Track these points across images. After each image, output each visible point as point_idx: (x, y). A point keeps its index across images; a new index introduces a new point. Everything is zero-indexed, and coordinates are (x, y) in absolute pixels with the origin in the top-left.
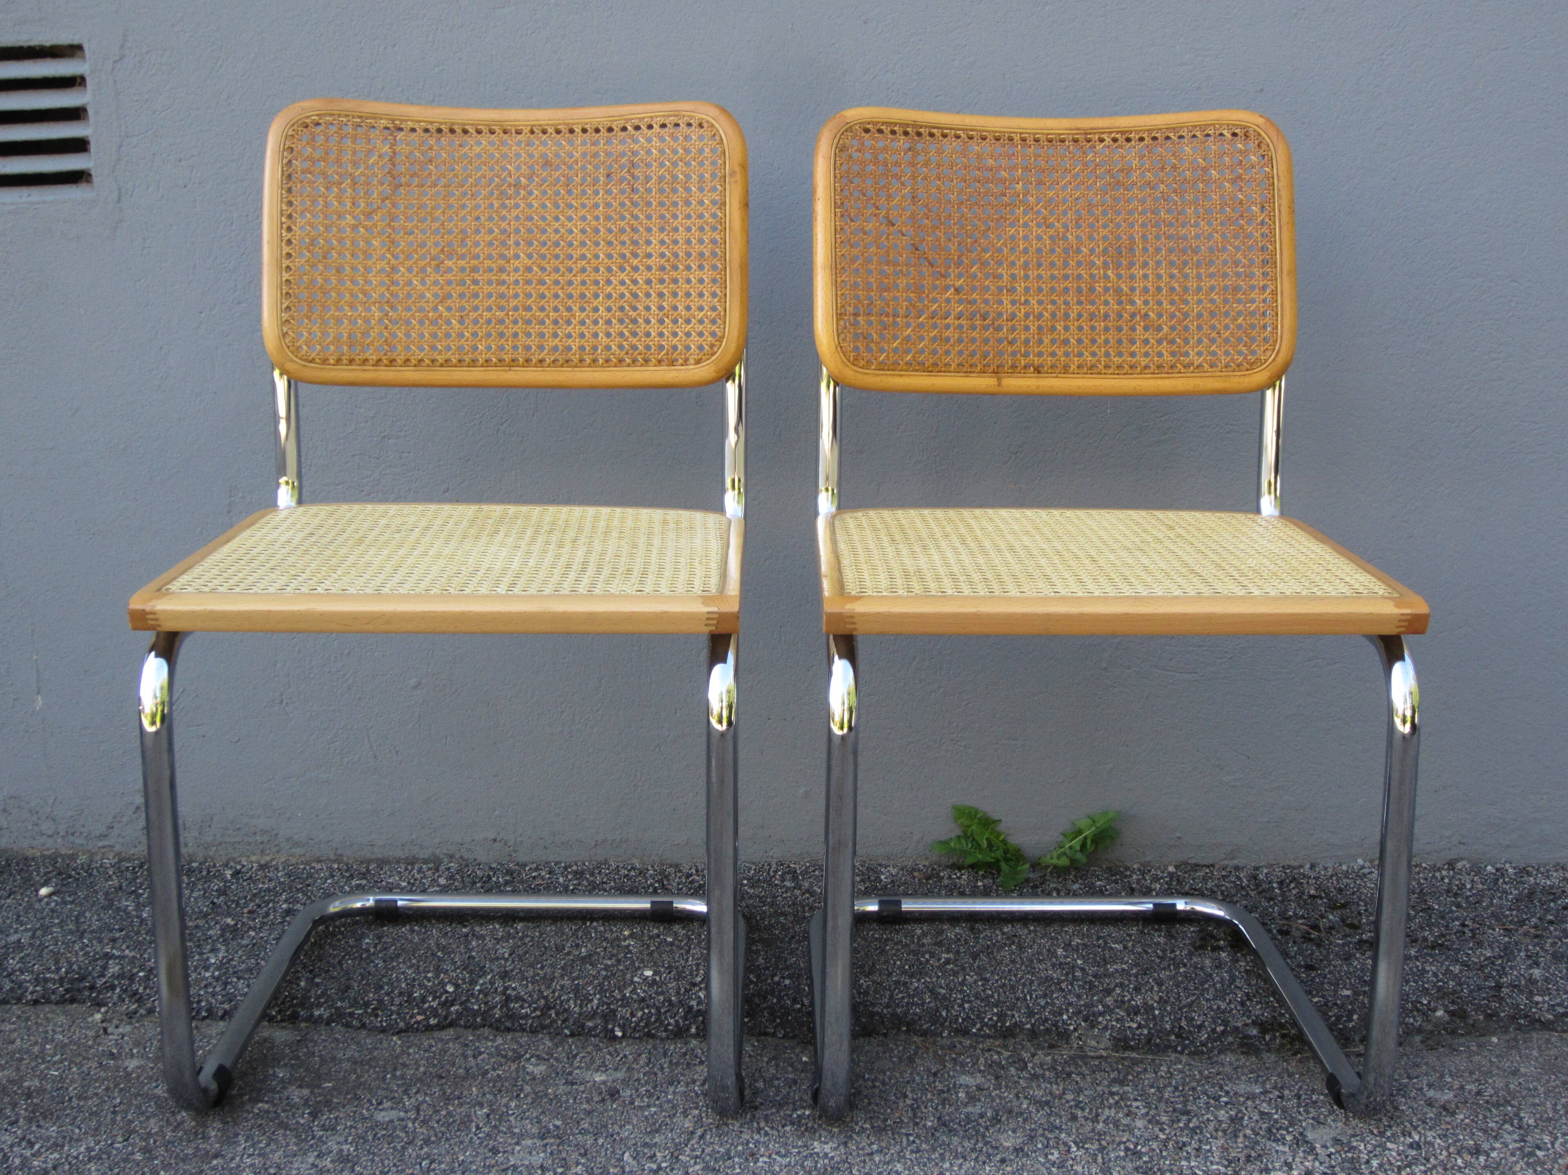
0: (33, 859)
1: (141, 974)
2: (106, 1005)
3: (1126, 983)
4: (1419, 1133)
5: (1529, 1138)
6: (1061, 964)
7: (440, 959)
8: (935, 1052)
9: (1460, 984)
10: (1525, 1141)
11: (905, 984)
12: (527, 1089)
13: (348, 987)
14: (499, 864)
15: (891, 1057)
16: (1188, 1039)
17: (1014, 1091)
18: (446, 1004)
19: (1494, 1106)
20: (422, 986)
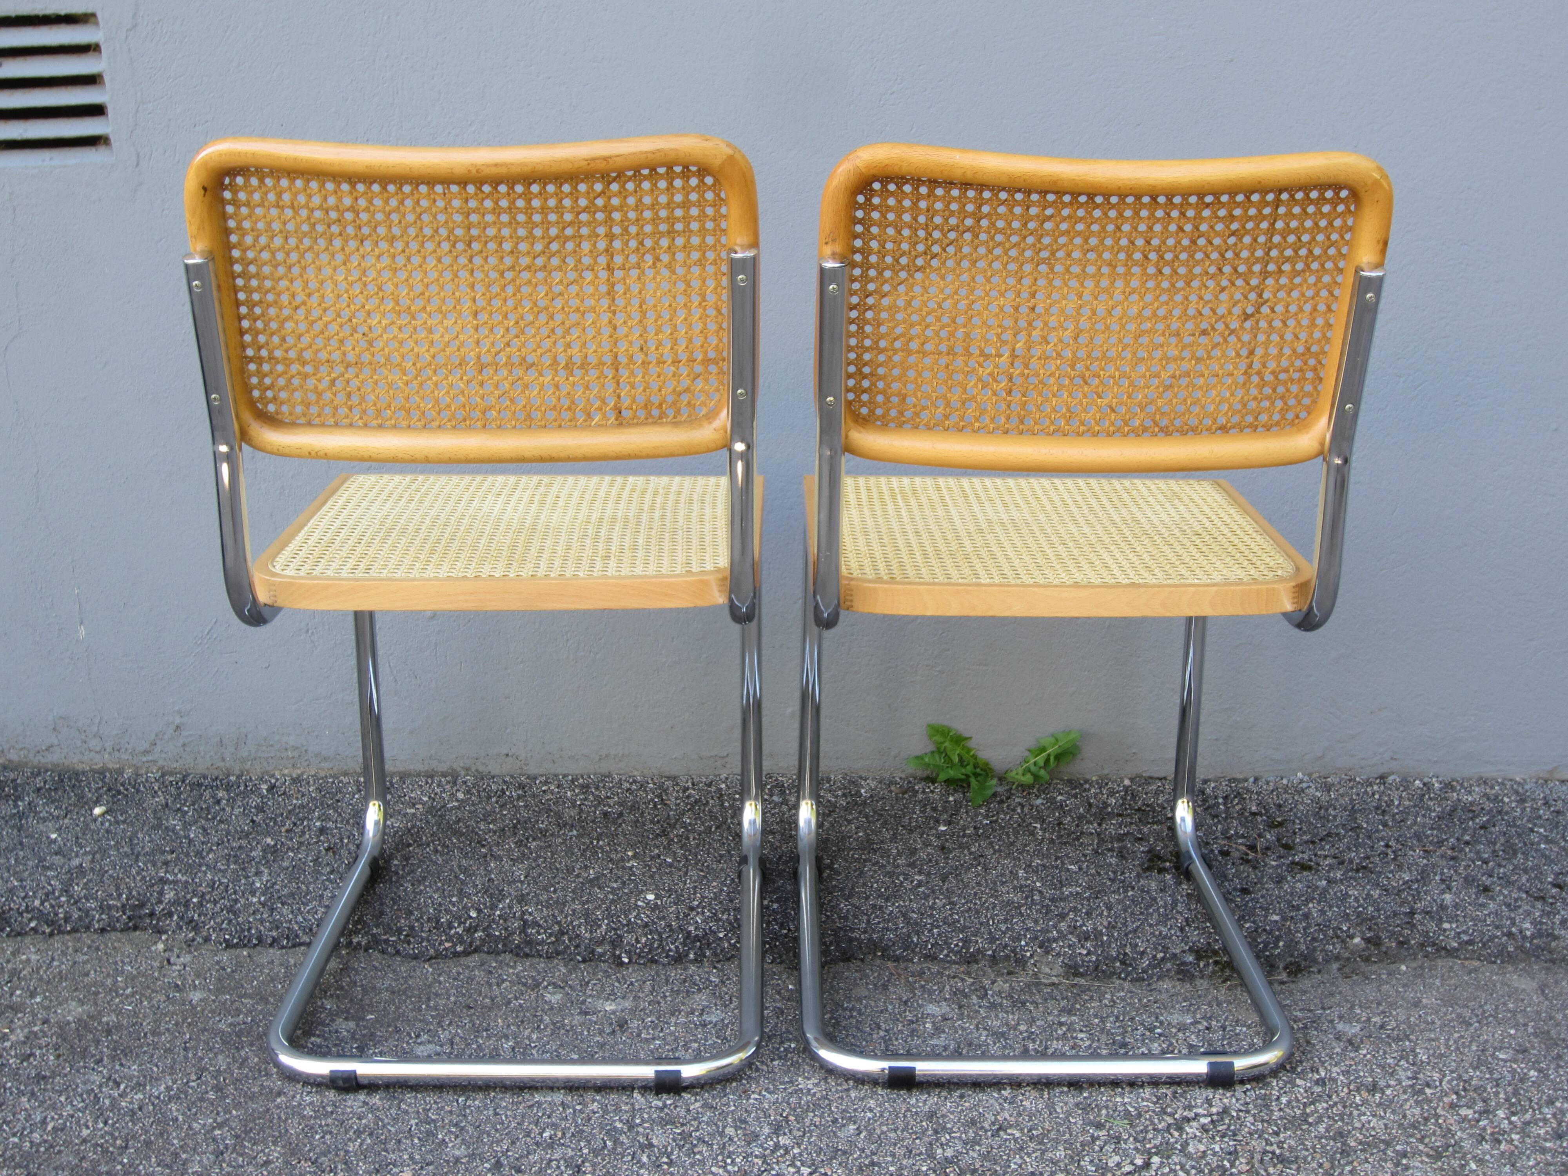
0: (83, 773)
1: (195, 900)
2: (166, 932)
3: (1079, 907)
4: (1326, 1068)
5: (1421, 1076)
6: (1022, 886)
7: (463, 882)
8: (907, 979)
9: (1378, 910)
10: (1417, 1078)
11: (881, 907)
12: (547, 1019)
13: (382, 913)
14: (512, 776)
15: (867, 984)
16: (1131, 965)
17: (975, 1022)
18: (471, 930)
19: (1394, 1040)
20: (448, 911)
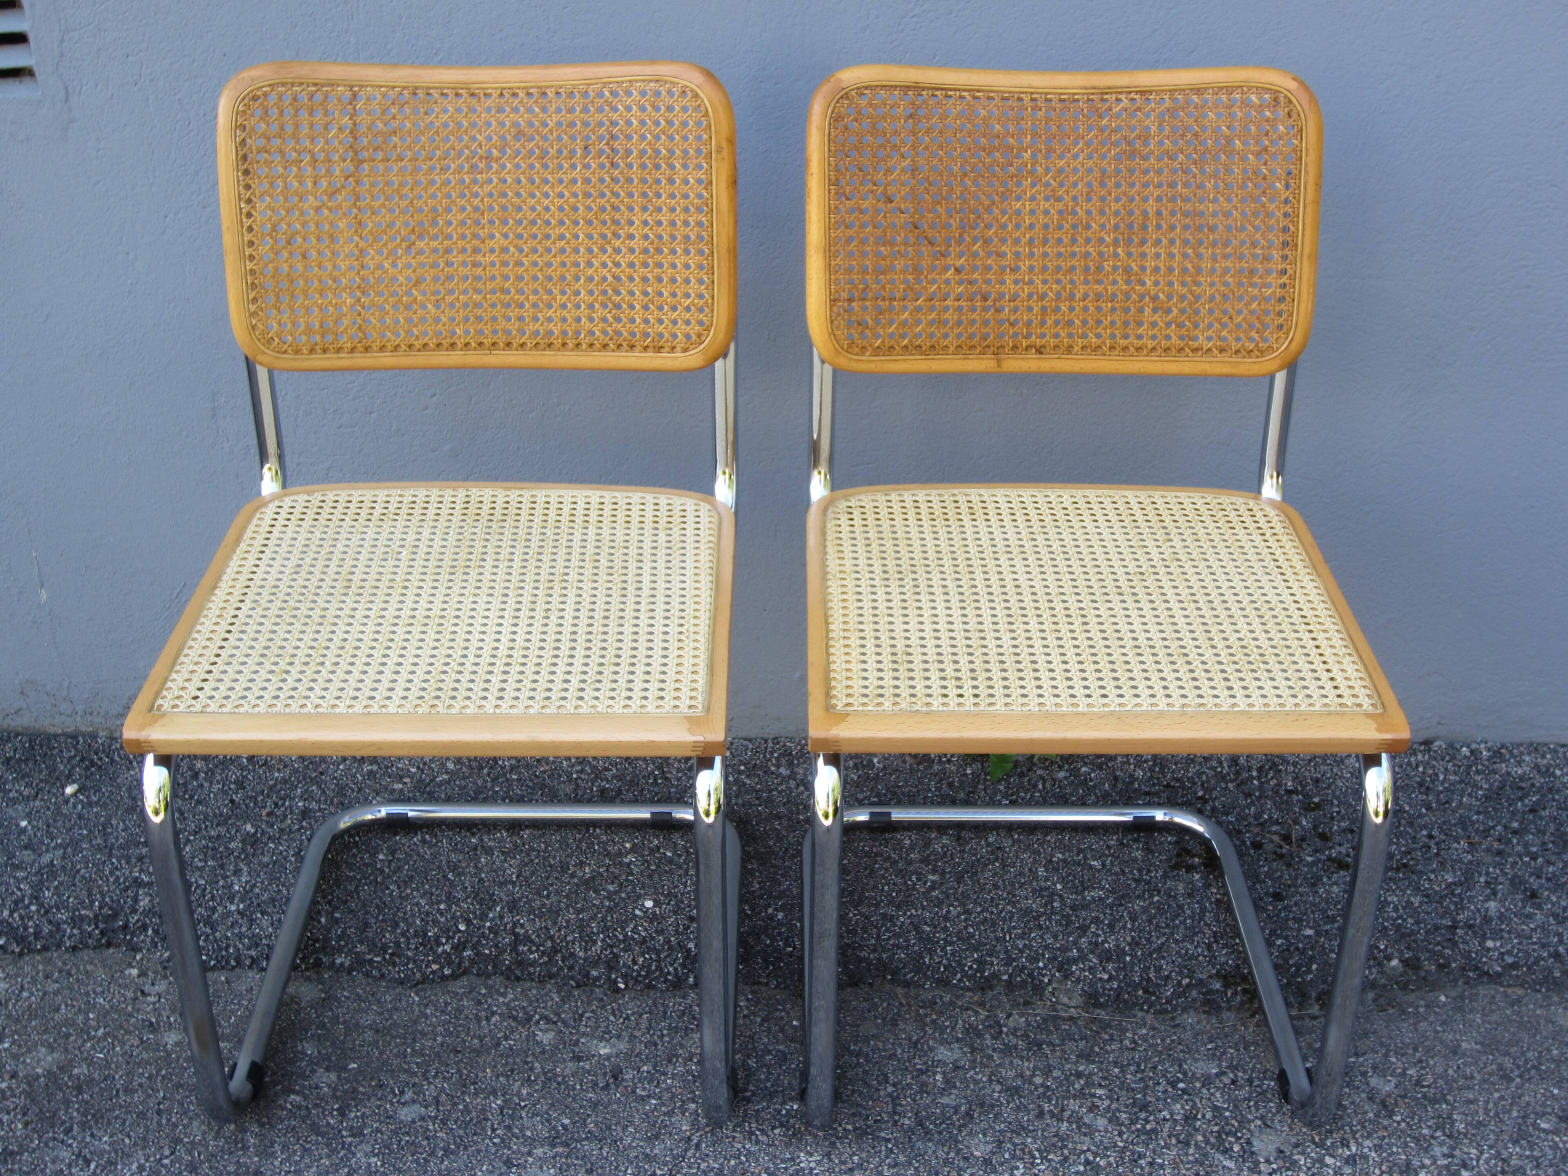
0: (55, 738)
2: (140, 951)
4: (1357, 1142)
5: (1457, 1153)
6: (1041, 889)
7: (451, 883)
8: (917, 1012)
9: (1418, 923)
11: (892, 917)
12: (538, 1066)
13: (367, 925)
15: (876, 1018)
16: (1154, 994)
17: (988, 1071)
19: (1430, 1101)
20: (436, 922)
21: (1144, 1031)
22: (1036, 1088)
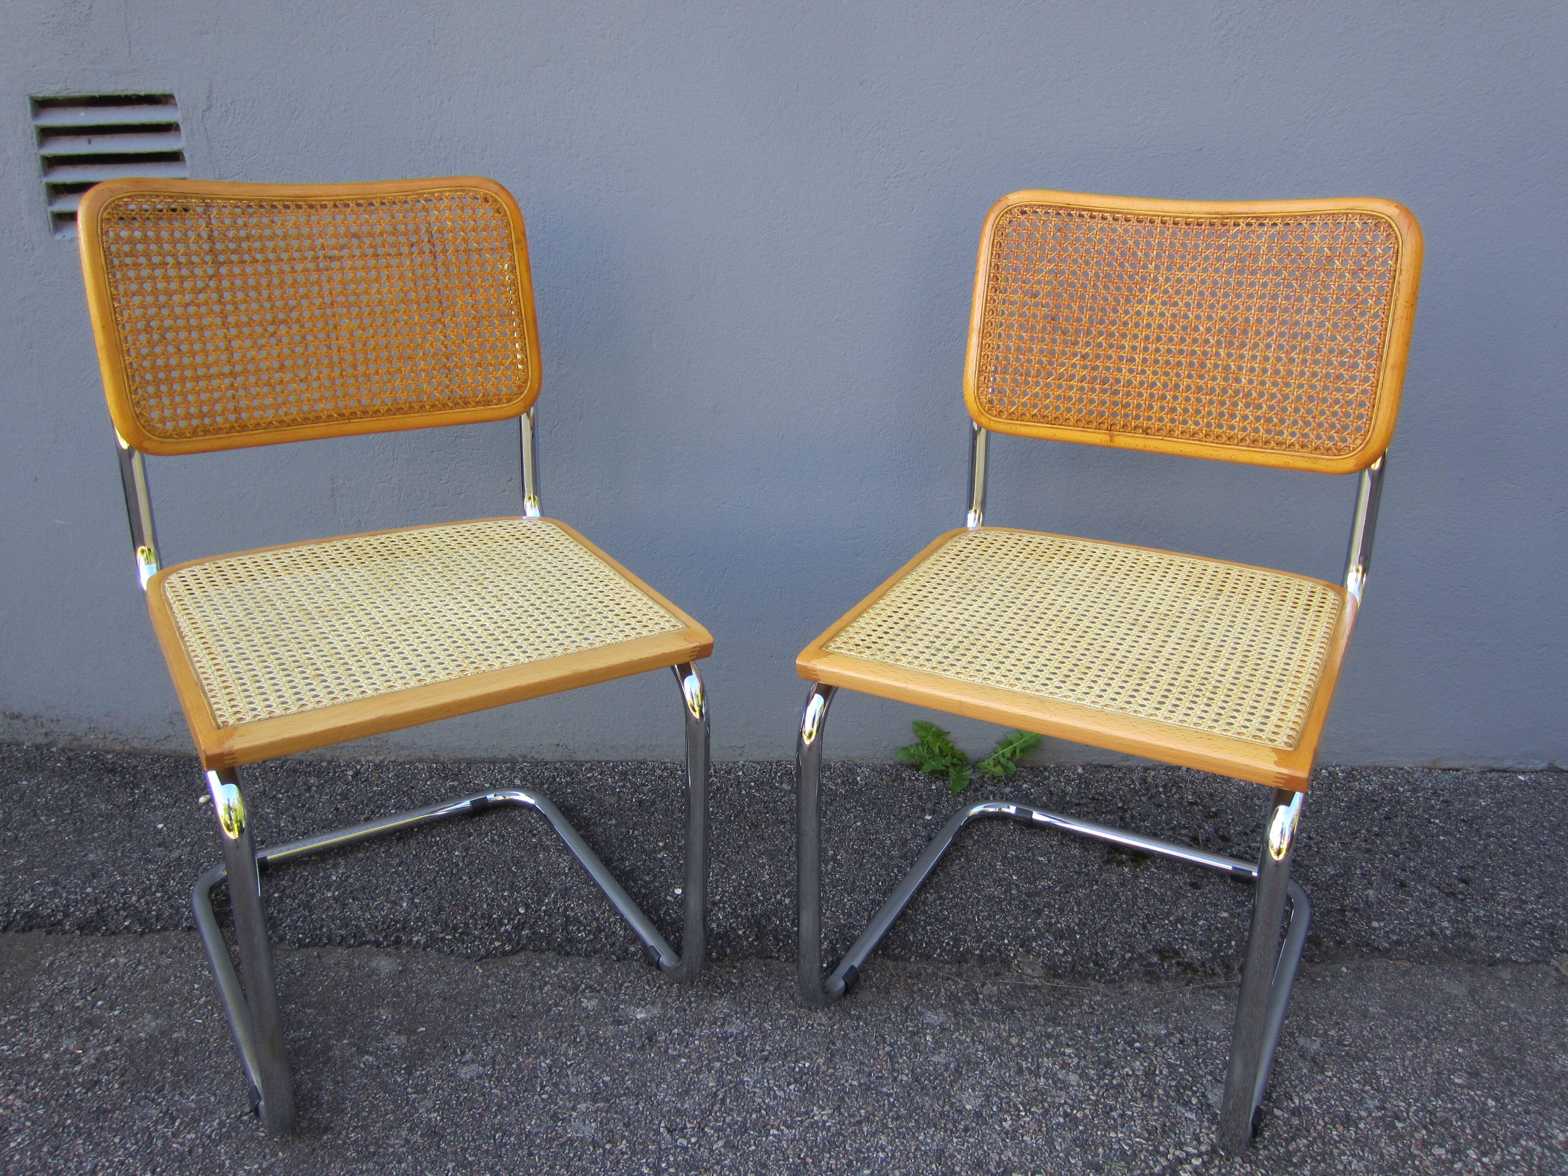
1: (276, 895)
3: (1052, 902)
4: (1298, 1095)
5: (1388, 1105)
6: (1000, 880)
7: (515, 874)
8: (906, 981)
10: (1384, 1109)
12: (583, 1030)
13: (441, 909)
14: (562, 763)
15: (871, 987)
16: (1103, 966)
17: (970, 1033)
18: (518, 928)
19: (1354, 1059)
20: (500, 906)
21: (1098, 998)
22: (1013, 1048)
